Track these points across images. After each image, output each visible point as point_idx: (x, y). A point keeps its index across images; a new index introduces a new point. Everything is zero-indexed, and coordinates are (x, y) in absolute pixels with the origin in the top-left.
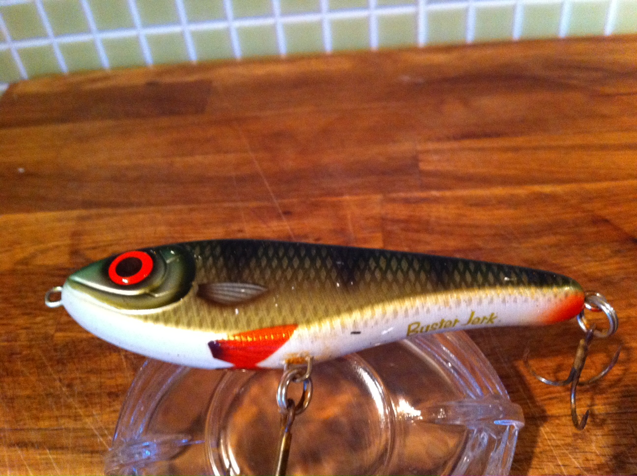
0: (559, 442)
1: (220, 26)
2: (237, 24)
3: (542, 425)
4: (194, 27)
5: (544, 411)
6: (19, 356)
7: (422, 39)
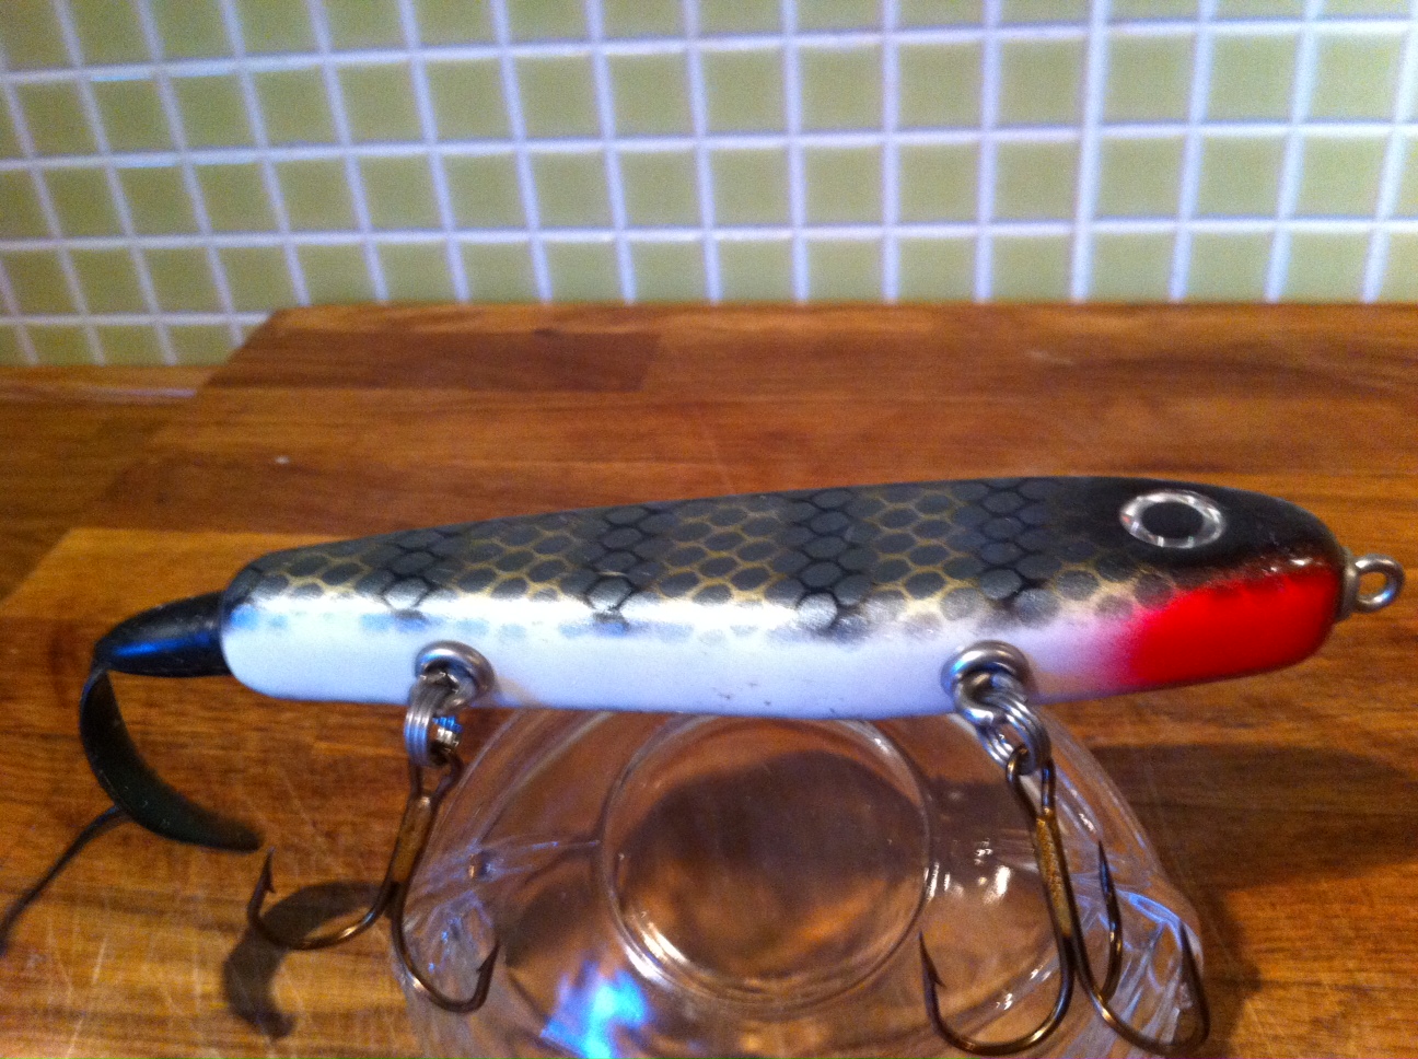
0: (1280, 1031)
1: (687, 236)
2: (721, 235)
3: (1248, 996)
4: (636, 236)
5: (1256, 971)
6: (240, 776)
7: (1080, 289)
